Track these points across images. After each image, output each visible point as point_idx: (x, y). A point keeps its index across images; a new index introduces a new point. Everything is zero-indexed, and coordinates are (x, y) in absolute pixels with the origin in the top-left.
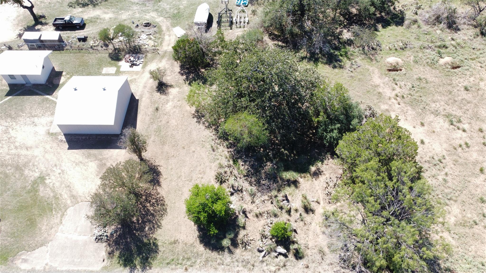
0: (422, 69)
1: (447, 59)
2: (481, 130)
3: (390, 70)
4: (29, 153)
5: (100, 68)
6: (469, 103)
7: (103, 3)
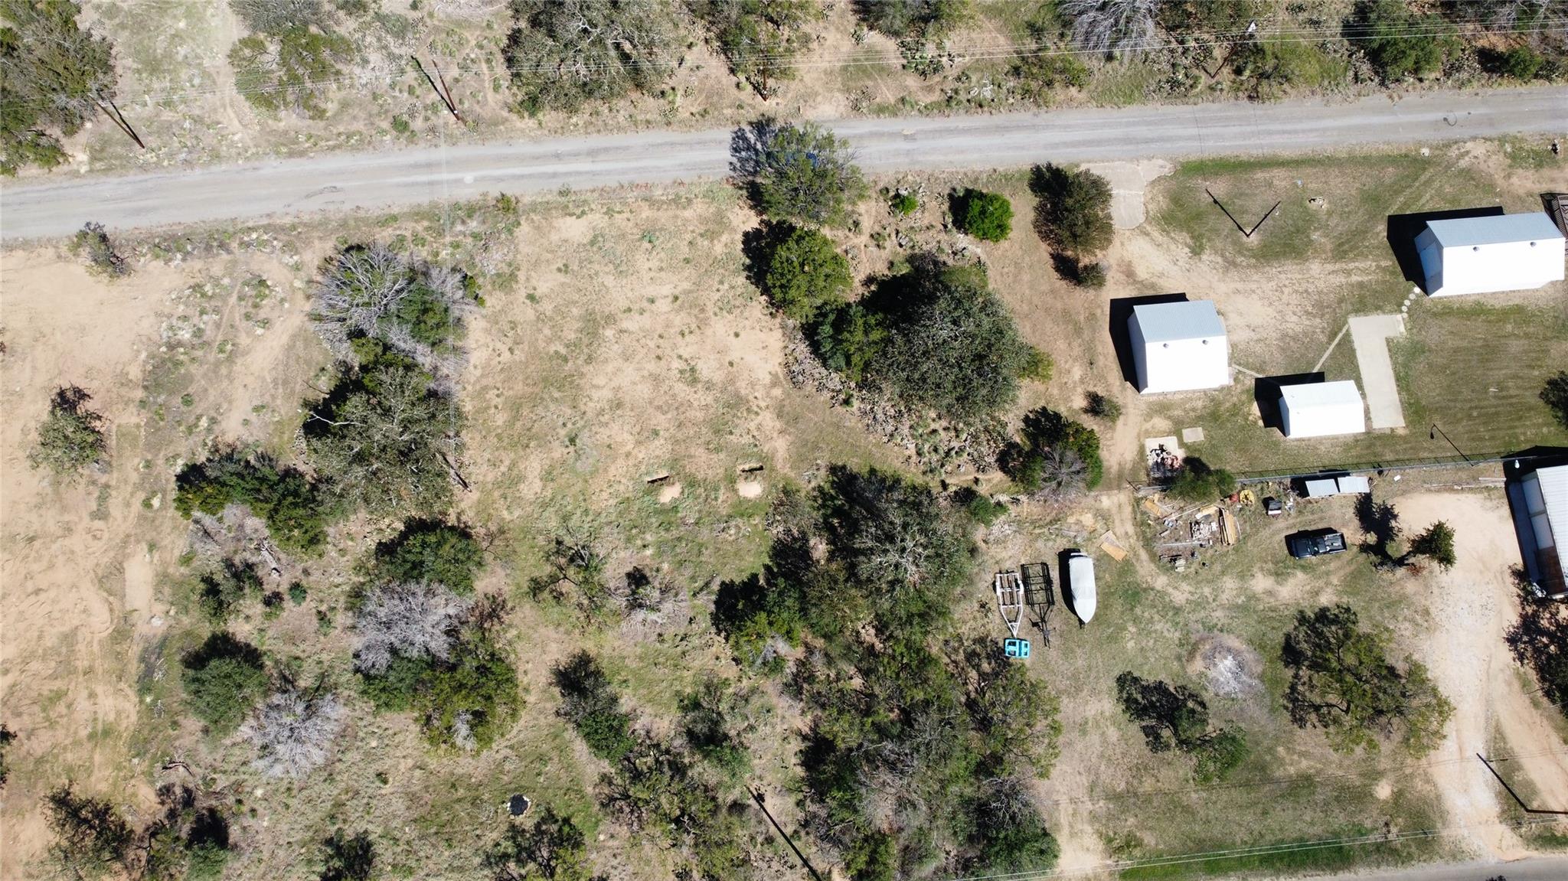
0: (710, 472)
1: (669, 495)
2: (659, 358)
3: (761, 468)
4: (1233, 285)
5: (1209, 437)
6: (659, 408)
7: (1289, 628)
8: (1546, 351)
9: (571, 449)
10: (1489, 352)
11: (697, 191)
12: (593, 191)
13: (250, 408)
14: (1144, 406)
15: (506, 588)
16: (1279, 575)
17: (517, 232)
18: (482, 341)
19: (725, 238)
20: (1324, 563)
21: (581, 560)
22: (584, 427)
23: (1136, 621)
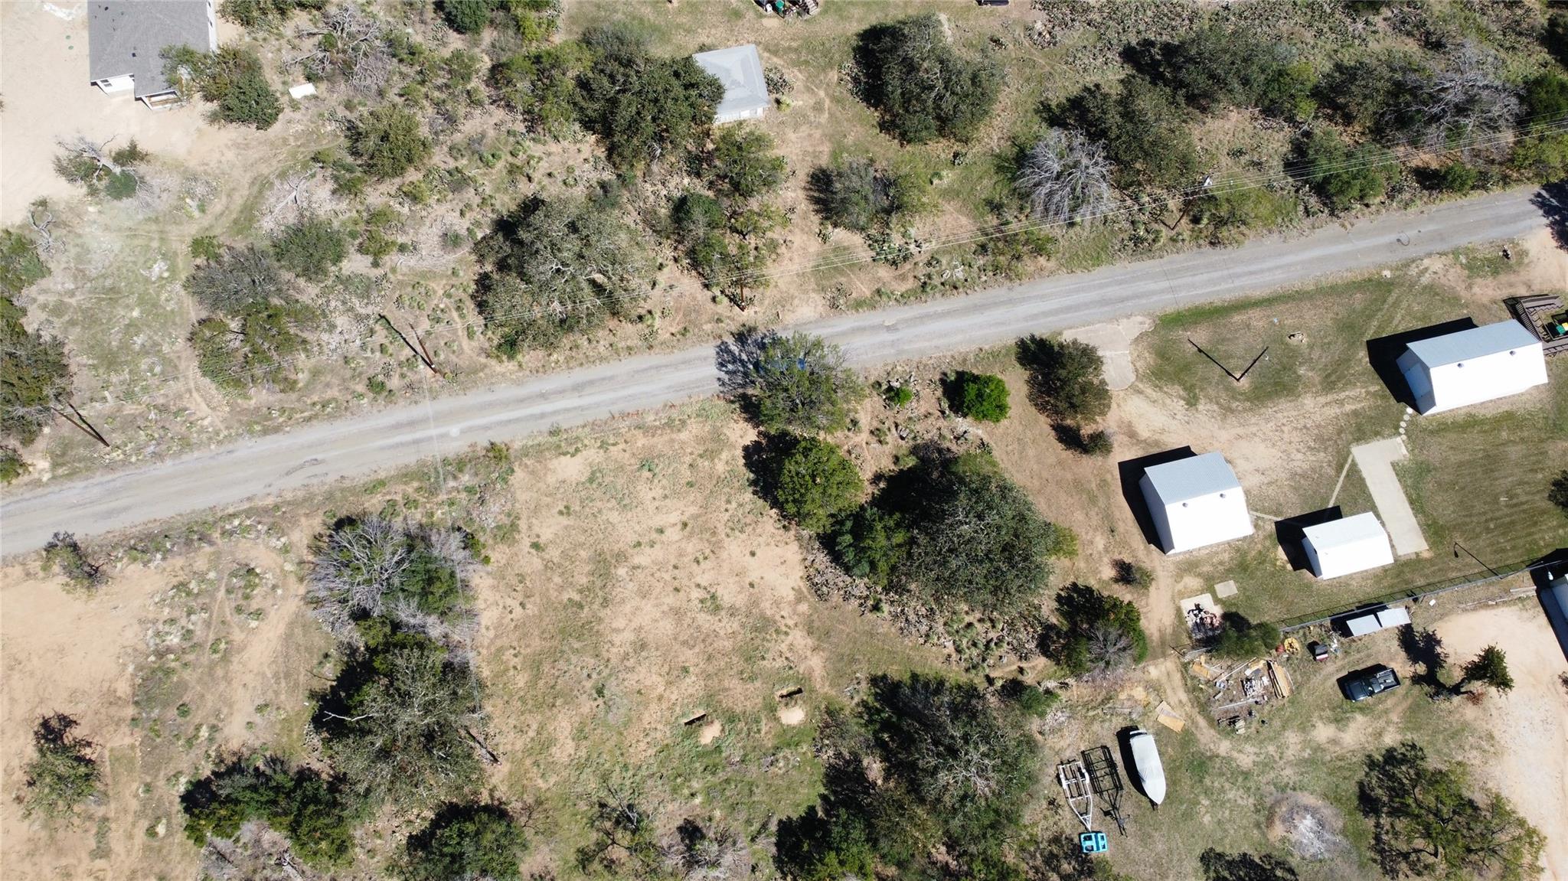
0: (748, 703)
1: (709, 735)
2: (677, 590)
3: (800, 691)
4: (1234, 432)
5: (1243, 589)
6: (685, 643)
7: (1360, 775)
8: (1544, 453)
9: (600, 701)
10: (1491, 462)
11: (689, 411)
12: (584, 426)
13: (252, 709)
14: (1172, 568)
15: (552, 865)
16: (1339, 721)
17: (512, 479)
18: (491, 600)
19: (725, 455)
20: (1380, 701)
21: (628, 820)
22: (610, 675)
23: (1207, 792)
